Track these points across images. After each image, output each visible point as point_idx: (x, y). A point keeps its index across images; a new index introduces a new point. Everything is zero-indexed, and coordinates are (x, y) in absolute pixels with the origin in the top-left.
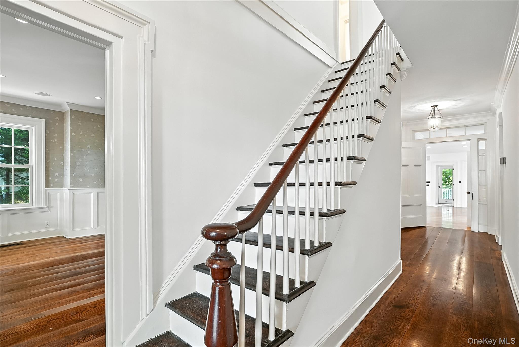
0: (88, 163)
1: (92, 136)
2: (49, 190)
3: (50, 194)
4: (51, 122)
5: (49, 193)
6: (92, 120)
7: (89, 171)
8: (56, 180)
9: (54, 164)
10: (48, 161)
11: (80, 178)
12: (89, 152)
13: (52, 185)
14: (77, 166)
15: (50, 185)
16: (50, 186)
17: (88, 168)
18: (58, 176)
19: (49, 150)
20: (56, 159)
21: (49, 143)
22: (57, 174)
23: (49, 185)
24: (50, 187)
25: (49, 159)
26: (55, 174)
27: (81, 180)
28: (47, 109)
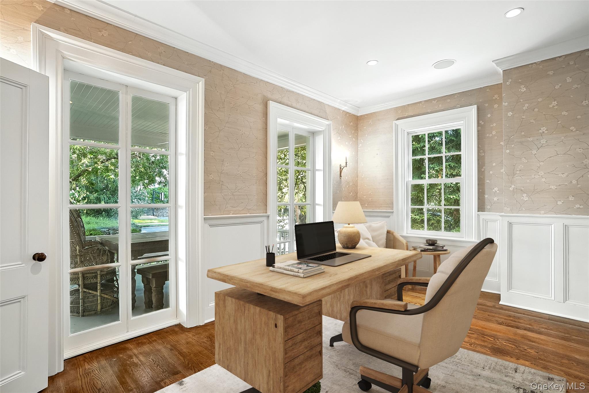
0: (542, 163)
1: (551, 106)
2: (484, 215)
3: (486, 221)
4: (487, 105)
5: (484, 221)
6: (551, 73)
7: (544, 180)
8: (495, 199)
9: (491, 172)
10: (483, 170)
11: (525, 195)
12: (543, 141)
13: (489, 207)
14: (518, 172)
15: (486, 206)
16: (486, 208)
17: (542, 173)
18: (498, 192)
19: (484, 152)
20: (494, 164)
21: (484, 140)
22: (496, 189)
23: (484, 207)
24: (486, 210)
25: (484, 166)
26: (494, 189)
27: (526, 199)
28: (481, 88)
